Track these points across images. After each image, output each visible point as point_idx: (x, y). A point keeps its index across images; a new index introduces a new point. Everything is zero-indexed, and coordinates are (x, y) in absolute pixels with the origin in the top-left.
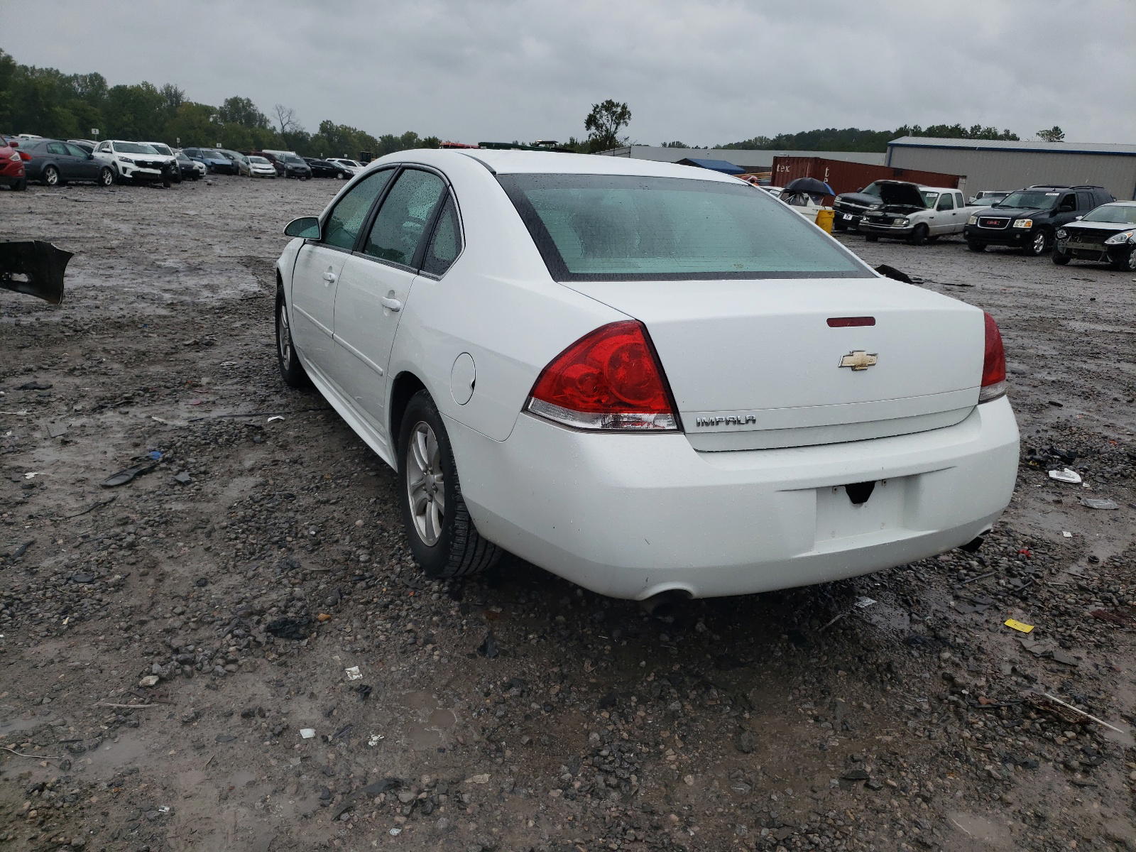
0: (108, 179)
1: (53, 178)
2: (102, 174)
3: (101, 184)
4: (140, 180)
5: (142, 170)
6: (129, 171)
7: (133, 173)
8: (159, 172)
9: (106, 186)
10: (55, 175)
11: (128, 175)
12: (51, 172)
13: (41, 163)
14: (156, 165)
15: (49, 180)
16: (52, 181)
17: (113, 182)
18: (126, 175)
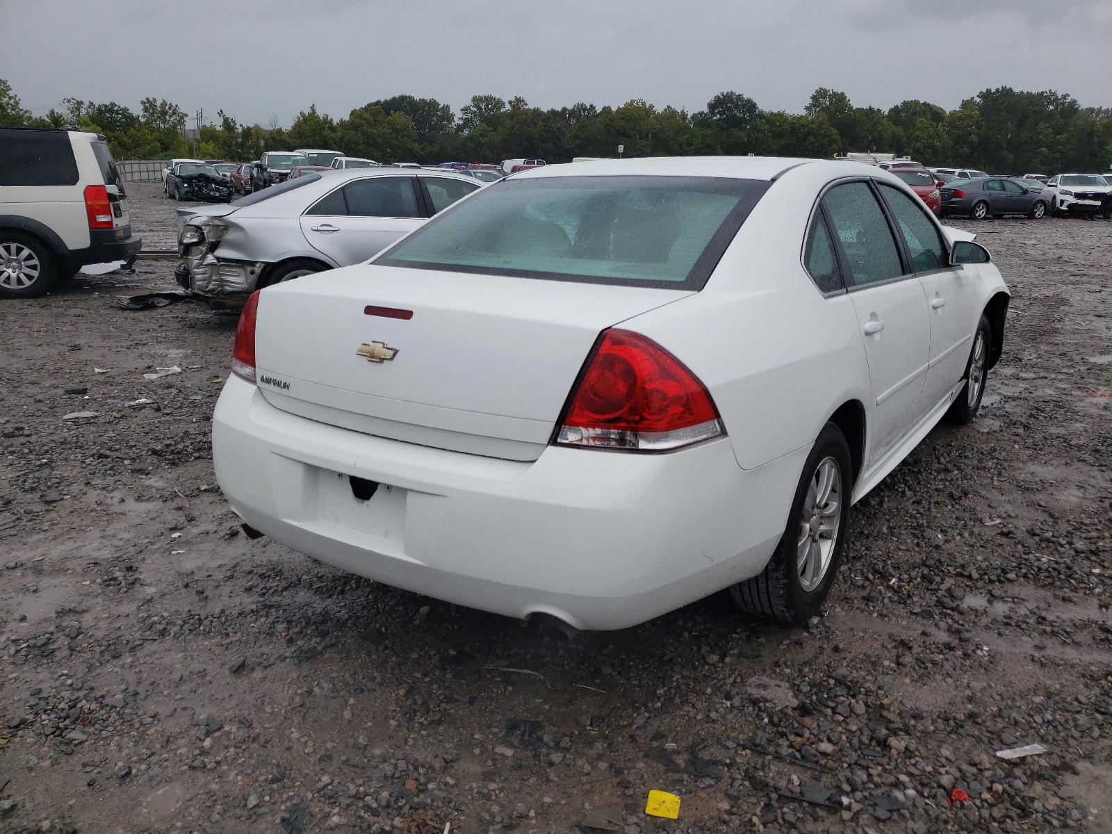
0: (1040, 212)
1: (981, 212)
2: (1035, 206)
3: (1031, 216)
4: (1077, 212)
5: (1080, 202)
6: (1066, 204)
7: (1070, 206)
8: (1098, 203)
9: (1036, 218)
10: (984, 210)
11: (1064, 208)
12: (981, 207)
13: (972, 201)
14: (1096, 196)
15: (977, 215)
16: (980, 216)
17: (1044, 214)
18: (1062, 208)
